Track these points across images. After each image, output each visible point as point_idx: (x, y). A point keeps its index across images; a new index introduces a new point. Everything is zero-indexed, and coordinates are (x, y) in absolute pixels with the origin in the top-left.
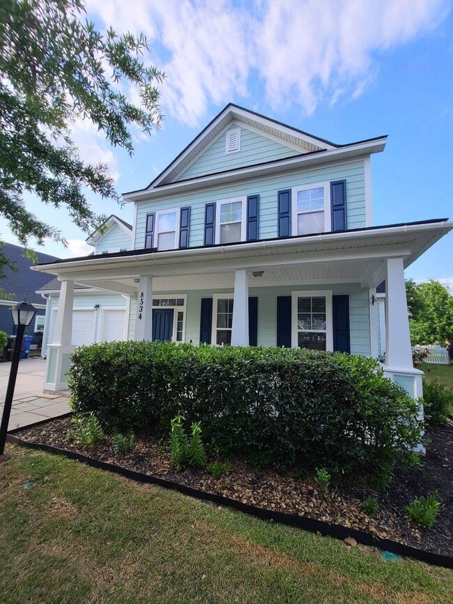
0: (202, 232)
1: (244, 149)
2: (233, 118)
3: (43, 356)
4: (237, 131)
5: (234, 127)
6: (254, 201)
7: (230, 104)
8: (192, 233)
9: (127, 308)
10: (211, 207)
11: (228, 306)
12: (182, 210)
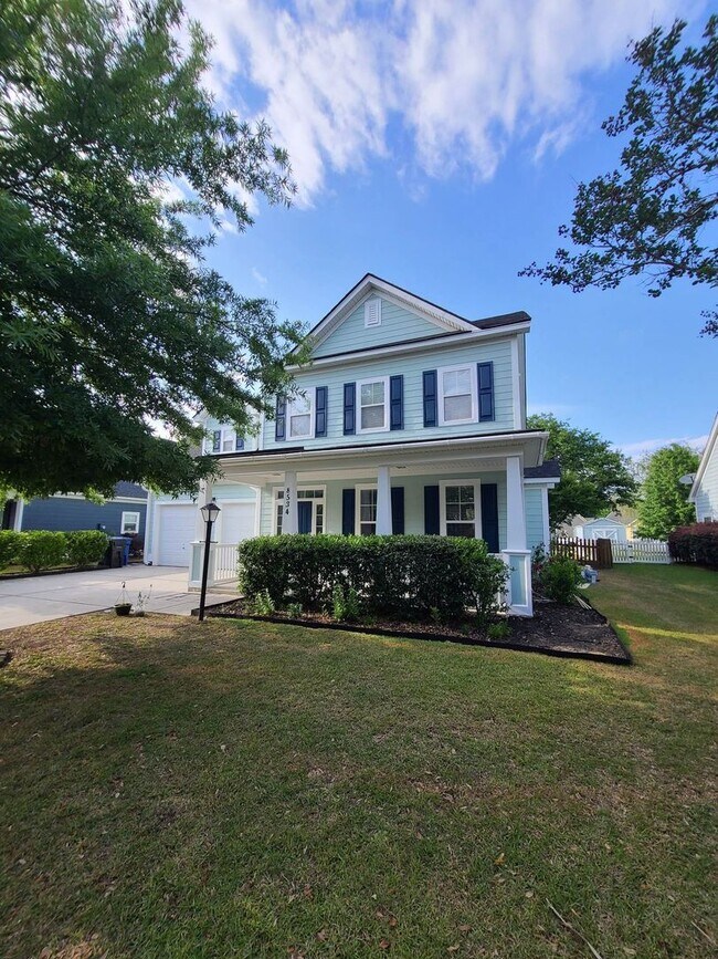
0: (342, 416)
1: (386, 323)
2: (372, 287)
3: (146, 562)
4: (377, 303)
5: (373, 297)
6: (397, 382)
7: (368, 274)
8: (330, 417)
9: (257, 500)
10: (350, 389)
11: (371, 497)
12: (318, 390)
